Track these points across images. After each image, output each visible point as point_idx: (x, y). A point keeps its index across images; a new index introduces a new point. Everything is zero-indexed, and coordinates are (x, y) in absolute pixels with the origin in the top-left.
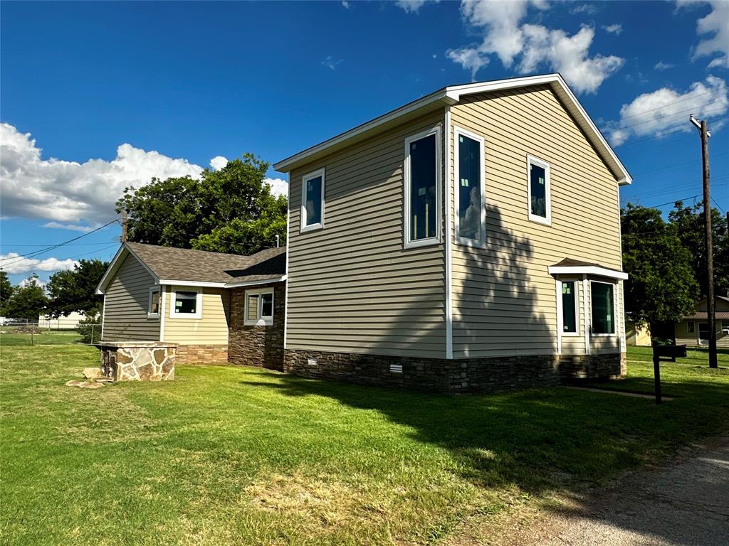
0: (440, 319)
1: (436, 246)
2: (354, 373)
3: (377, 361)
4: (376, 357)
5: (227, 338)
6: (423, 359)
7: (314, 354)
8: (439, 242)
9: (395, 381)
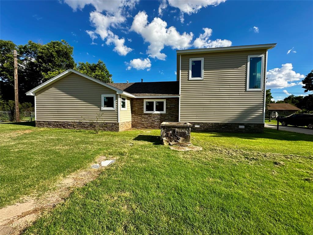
0: (261, 112)
1: (261, 91)
2: (221, 129)
3: (233, 125)
4: (232, 124)
5: (131, 118)
6: (254, 124)
7: (198, 124)
8: (262, 90)
9: (241, 130)
